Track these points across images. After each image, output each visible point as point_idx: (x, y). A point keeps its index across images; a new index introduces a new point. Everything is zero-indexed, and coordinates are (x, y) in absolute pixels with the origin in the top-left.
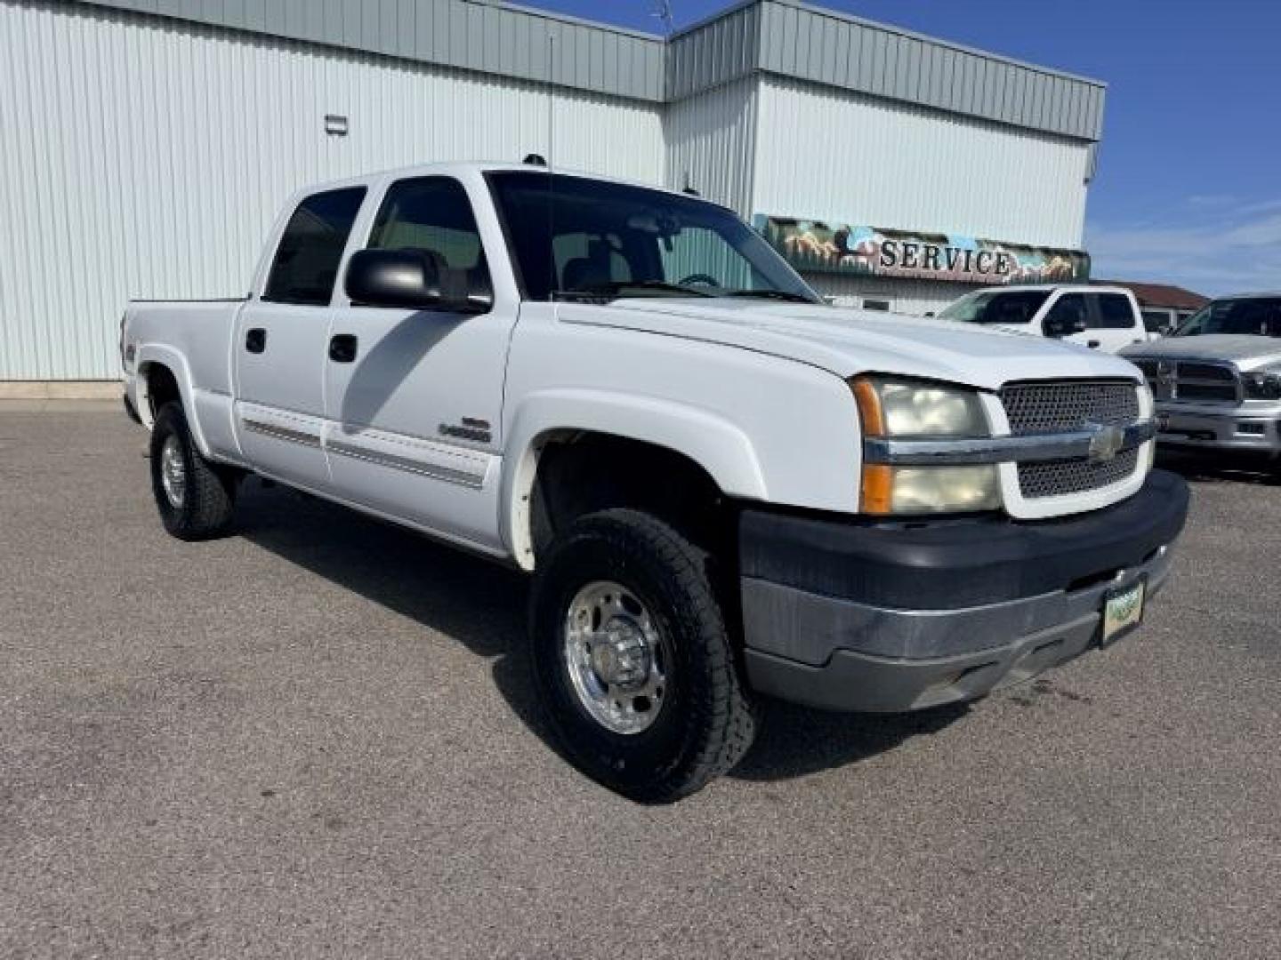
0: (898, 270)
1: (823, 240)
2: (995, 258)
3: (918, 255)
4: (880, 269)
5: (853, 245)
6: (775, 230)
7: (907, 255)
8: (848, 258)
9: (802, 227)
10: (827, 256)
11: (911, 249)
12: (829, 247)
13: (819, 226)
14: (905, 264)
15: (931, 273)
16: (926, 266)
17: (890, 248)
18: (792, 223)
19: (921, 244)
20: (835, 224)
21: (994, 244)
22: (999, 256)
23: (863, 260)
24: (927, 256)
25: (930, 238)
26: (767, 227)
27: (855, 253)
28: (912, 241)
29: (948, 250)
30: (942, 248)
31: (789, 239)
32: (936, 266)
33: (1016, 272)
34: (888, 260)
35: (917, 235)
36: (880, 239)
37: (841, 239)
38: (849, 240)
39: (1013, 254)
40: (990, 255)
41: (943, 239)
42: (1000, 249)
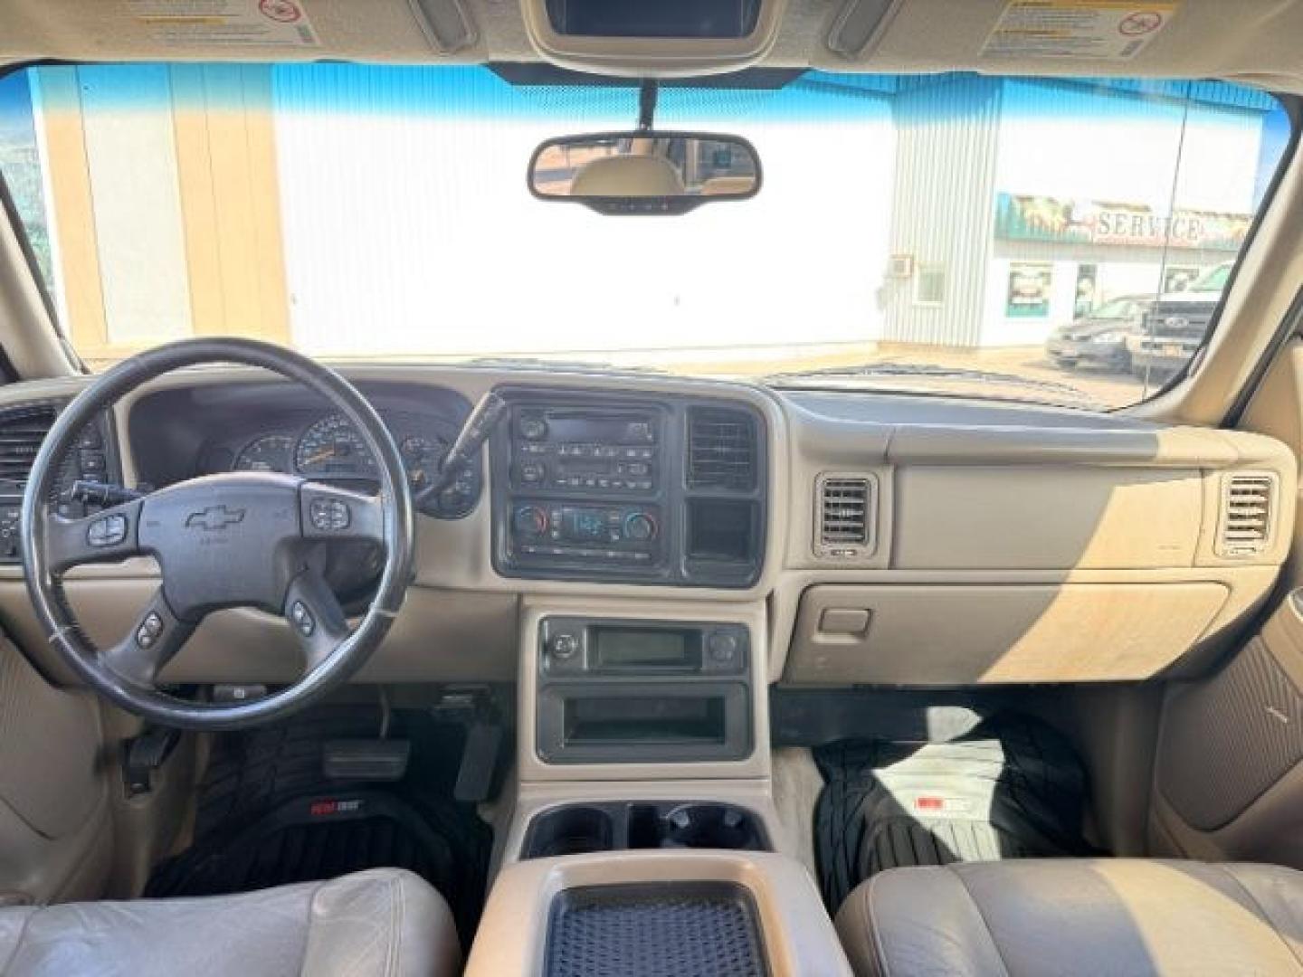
0: (1111, 236)
1: (1054, 212)
2: (1187, 225)
3: (1127, 224)
4: (1097, 238)
5: (1075, 217)
6: (1018, 205)
7: (1119, 224)
8: (1073, 228)
9: (1037, 201)
10: (1057, 227)
11: (1122, 219)
12: (1059, 219)
13: (1051, 201)
14: (1116, 232)
15: (1137, 239)
16: (1133, 234)
17: (1105, 218)
18: (1030, 199)
19: (1130, 214)
20: (1063, 201)
21: (1186, 211)
22: (1191, 221)
23: (1084, 229)
24: (1134, 225)
25: (1137, 209)
26: (1011, 203)
27: (1079, 224)
28: (1123, 211)
29: (1151, 218)
30: (1146, 216)
31: (1028, 214)
32: (1141, 233)
33: (1204, 237)
34: (1104, 228)
35: (1127, 207)
36: (1098, 210)
37: (1067, 212)
38: (1074, 212)
39: (1203, 220)
40: (1184, 221)
41: (1147, 209)
42: (1193, 216)
